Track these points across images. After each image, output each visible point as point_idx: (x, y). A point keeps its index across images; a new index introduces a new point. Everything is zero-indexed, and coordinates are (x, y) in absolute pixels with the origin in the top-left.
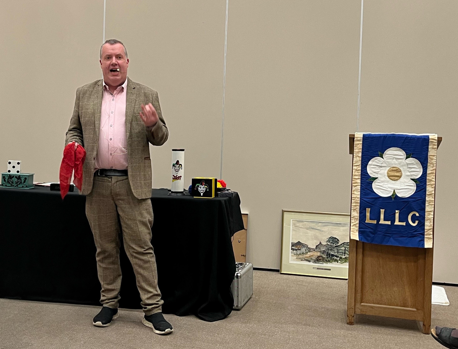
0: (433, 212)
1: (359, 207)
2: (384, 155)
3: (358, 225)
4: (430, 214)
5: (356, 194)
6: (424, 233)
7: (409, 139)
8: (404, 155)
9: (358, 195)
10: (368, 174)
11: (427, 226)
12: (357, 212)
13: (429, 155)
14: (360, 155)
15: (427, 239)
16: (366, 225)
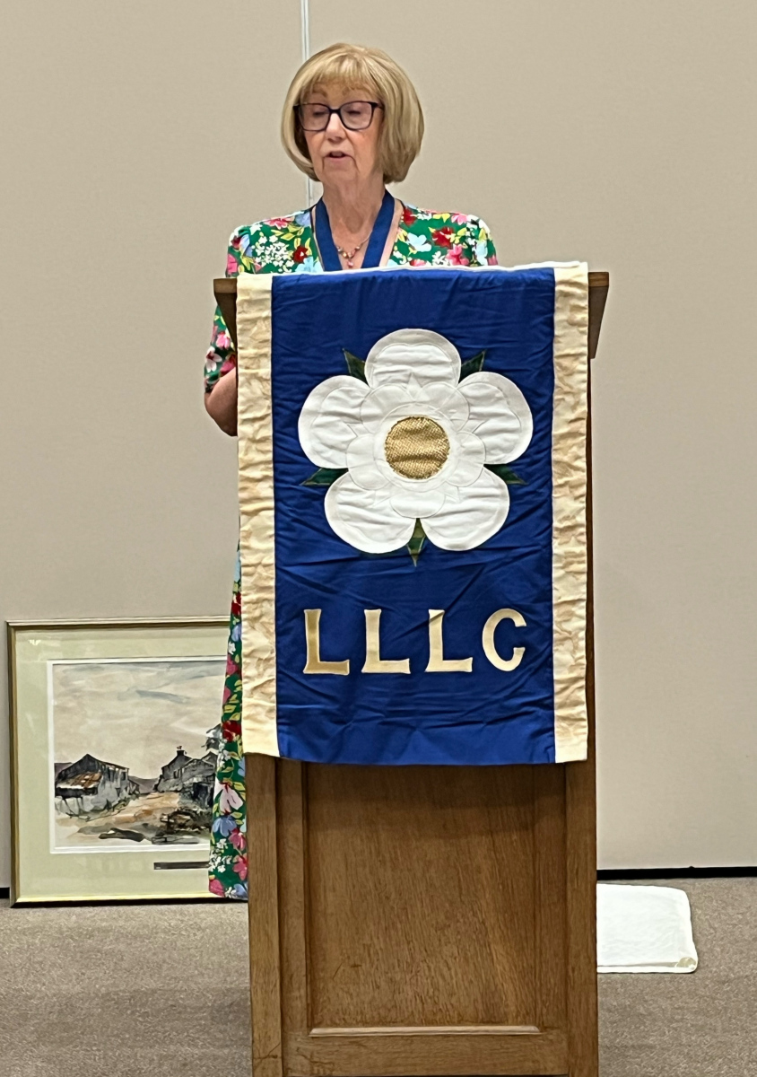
0: (584, 604)
1: (273, 608)
2: (371, 367)
3: (273, 689)
4: (572, 614)
5: (257, 551)
6: (552, 697)
7: (470, 287)
8: (454, 362)
9: (266, 551)
10: (303, 454)
11: (563, 665)
12: (268, 632)
13: (556, 353)
14: (266, 370)
15: (564, 724)
16: (311, 686)
